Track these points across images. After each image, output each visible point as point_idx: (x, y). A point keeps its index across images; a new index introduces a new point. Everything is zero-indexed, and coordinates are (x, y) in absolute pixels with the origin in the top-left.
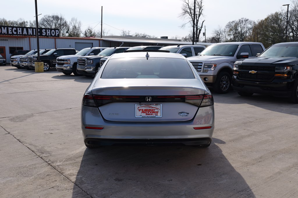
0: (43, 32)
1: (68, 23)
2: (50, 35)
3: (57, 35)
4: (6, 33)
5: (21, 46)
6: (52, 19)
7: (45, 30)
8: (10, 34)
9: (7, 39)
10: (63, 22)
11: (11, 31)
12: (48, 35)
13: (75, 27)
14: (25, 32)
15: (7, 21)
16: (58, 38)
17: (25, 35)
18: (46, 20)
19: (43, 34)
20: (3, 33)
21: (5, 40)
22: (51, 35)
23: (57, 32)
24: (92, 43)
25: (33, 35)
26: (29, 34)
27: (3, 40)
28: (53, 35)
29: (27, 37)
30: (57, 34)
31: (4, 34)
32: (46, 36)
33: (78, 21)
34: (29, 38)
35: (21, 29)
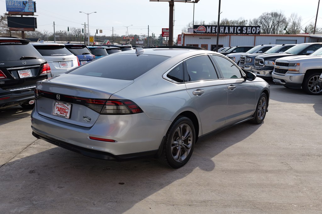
0: (244, 30)
1: (287, 20)
2: (250, 32)
3: (257, 33)
4: (210, 32)
5: (222, 44)
6: (270, 16)
7: (245, 28)
8: (213, 33)
9: (210, 37)
10: (281, 19)
11: (214, 30)
12: (248, 32)
13: (294, 24)
14: (227, 31)
15: (229, 21)
16: (258, 36)
17: (226, 33)
18: (264, 17)
19: (244, 32)
20: (207, 32)
21: (209, 38)
22: (252, 33)
23: (258, 29)
24: (297, 40)
25: (234, 33)
26: (230, 32)
27: (207, 38)
28: (254, 32)
29: (228, 35)
30: (258, 31)
31: (209, 33)
32: (247, 34)
33: (298, 17)
34: (230, 35)
35: (223, 27)
